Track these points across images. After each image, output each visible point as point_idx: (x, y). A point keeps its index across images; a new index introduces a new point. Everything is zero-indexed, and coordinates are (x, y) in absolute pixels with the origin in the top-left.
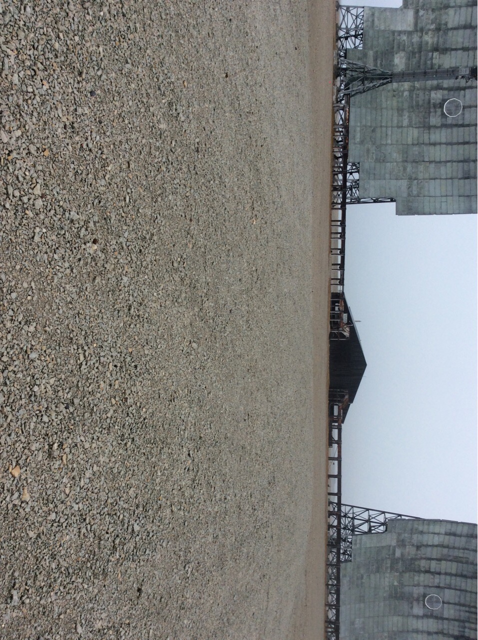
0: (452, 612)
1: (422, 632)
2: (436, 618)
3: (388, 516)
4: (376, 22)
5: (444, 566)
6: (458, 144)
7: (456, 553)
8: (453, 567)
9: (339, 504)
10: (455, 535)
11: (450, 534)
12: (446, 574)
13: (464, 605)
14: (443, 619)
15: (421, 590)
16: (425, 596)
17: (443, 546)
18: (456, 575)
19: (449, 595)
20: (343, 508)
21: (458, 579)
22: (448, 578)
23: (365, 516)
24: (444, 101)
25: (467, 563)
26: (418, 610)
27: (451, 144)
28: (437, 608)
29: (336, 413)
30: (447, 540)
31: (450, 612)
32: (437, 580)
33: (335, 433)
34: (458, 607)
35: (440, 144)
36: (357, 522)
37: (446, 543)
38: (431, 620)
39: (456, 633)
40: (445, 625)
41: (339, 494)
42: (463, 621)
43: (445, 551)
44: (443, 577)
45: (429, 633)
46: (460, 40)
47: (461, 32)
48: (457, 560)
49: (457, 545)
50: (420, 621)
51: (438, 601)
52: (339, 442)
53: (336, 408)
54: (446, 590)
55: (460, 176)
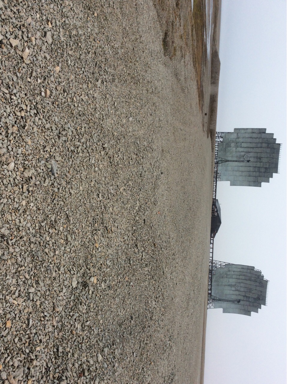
0: (243, 289)
1: (234, 295)
2: (238, 291)
3: (226, 263)
4: (227, 136)
5: (241, 277)
6: (248, 167)
7: (244, 274)
8: (243, 277)
9: (212, 260)
10: (243, 269)
11: (242, 268)
12: (241, 279)
13: (246, 288)
14: (240, 291)
15: (235, 283)
16: (235, 285)
17: (240, 272)
18: (244, 279)
19: (242, 285)
20: (213, 261)
21: (245, 280)
22: (242, 280)
23: (220, 263)
24: (245, 155)
25: (247, 276)
26: (233, 289)
27: (246, 166)
28: (239, 288)
29: (212, 236)
30: (242, 270)
31: (242, 289)
32: (239, 281)
33: (212, 241)
34: (244, 288)
35: (243, 166)
36: (217, 265)
37: (241, 271)
38: (237, 292)
39: (244, 295)
40: (241, 293)
41: (212, 257)
42: (246, 292)
43: (241, 273)
44: (241, 280)
45: (236, 295)
46: (249, 140)
47: (249, 139)
48: (244, 275)
49: (244, 271)
50: (234, 292)
51: (239, 286)
52: (213, 244)
53: (212, 234)
54: (241, 284)
55: (248, 175)
